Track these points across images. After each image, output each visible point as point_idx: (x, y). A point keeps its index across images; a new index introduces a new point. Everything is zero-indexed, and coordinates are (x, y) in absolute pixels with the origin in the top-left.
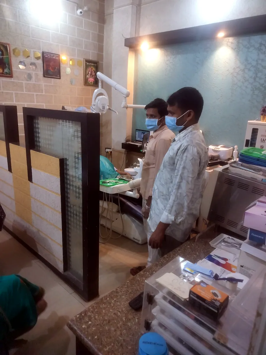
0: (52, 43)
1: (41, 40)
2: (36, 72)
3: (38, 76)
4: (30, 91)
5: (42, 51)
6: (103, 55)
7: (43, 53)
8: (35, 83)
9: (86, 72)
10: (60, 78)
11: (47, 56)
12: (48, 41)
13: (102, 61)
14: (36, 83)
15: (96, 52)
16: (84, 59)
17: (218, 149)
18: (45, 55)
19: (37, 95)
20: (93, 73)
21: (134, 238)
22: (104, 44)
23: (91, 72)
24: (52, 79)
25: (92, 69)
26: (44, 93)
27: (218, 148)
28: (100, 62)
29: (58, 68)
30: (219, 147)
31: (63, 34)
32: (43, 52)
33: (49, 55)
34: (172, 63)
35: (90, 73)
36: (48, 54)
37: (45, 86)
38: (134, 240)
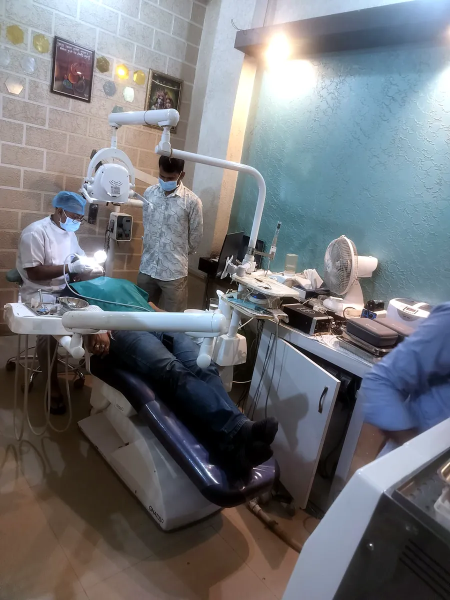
0: (80, 21)
1: (55, 12)
2: (33, 79)
3: (37, 87)
4: (12, 116)
5: (53, 35)
6: (195, 69)
7: (56, 39)
8: (29, 101)
9: (151, 98)
10: (89, 101)
11: (65, 48)
12: (71, 17)
13: (192, 81)
14: (31, 102)
15: (180, 60)
16: (150, 69)
17: (412, 313)
18: (60, 44)
19: (29, 129)
20: (167, 103)
21: (152, 510)
22: (200, 48)
23: (163, 100)
24: (71, 100)
25: (166, 94)
26: (47, 127)
27: (414, 311)
28: (186, 83)
29: (89, 79)
30: (416, 307)
31: (107, 7)
32: (55, 37)
33: (68, 47)
34: (333, 93)
35: (159, 101)
36: (68, 45)
37: (51, 111)
38: (151, 513)
